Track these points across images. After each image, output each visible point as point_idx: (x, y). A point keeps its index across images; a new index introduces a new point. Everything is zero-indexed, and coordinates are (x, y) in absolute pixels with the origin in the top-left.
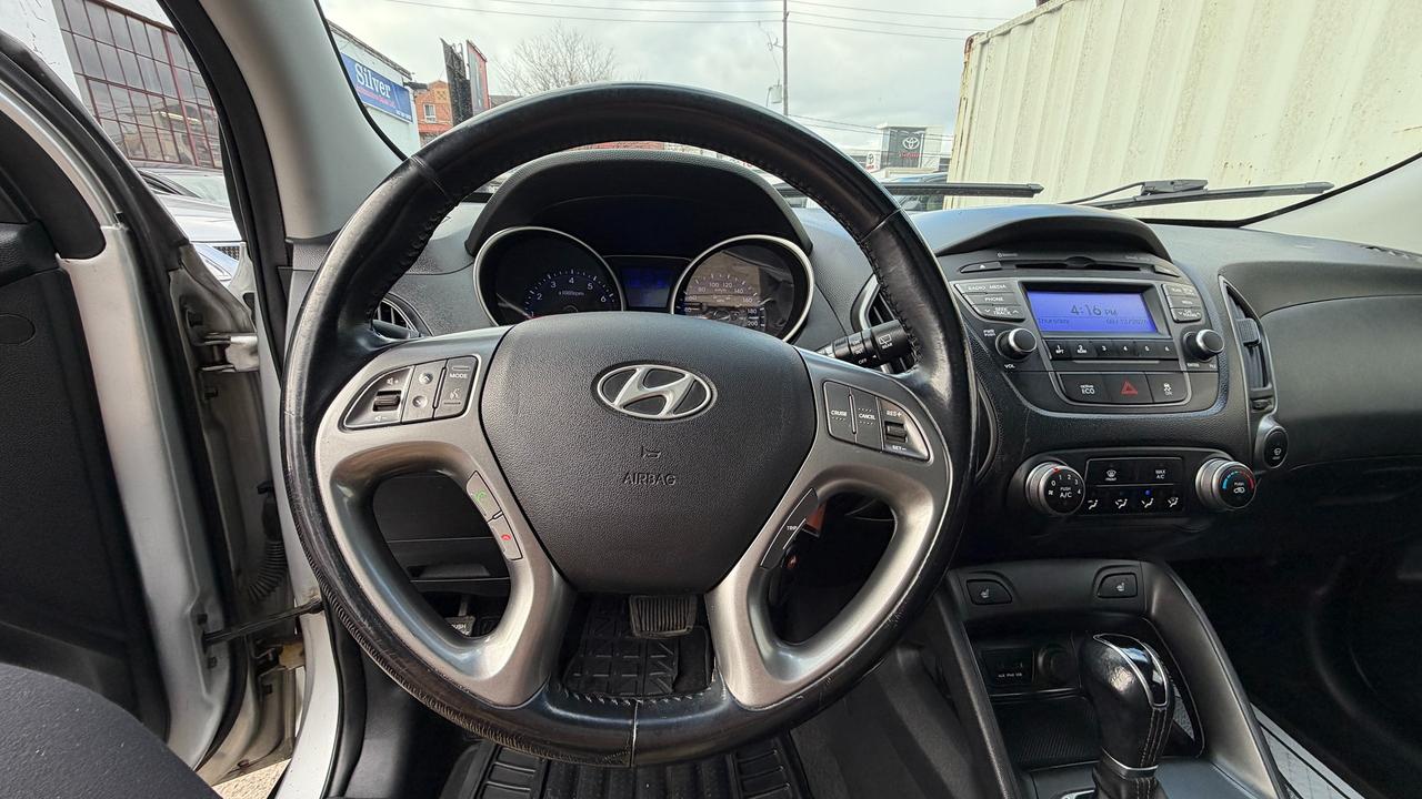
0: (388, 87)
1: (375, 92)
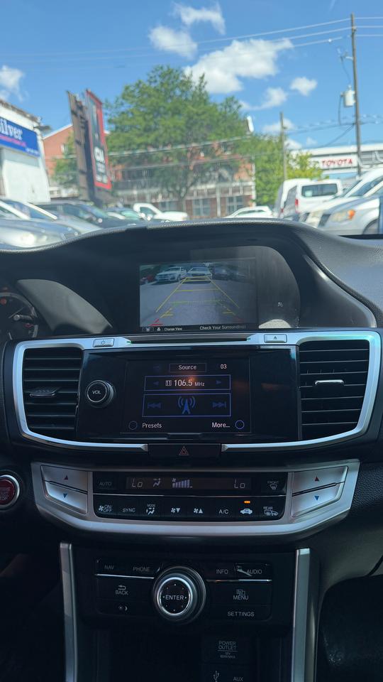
0: (20, 132)
1: (9, 136)
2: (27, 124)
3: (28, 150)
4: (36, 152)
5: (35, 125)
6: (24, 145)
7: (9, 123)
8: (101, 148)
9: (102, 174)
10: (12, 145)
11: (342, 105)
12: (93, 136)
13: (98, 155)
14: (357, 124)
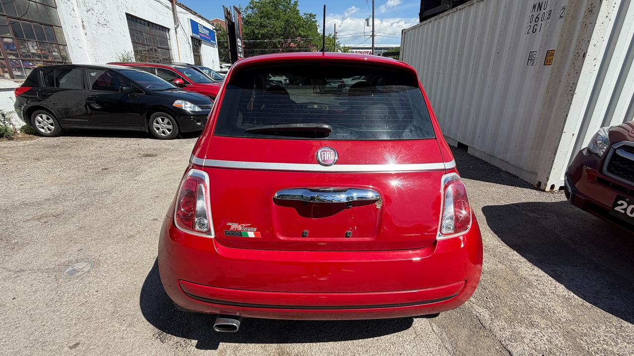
0: (208, 32)
1: (204, 34)
2: (210, 27)
3: (211, 41)
4: (215, 42)
5: (214, 28)
6: (210, 39)
7: (205, 27)
8: (240, 39)
9: (241, 53)
10: (206, 39)
11: (366, 25)
12: (237, 32)
13: (239, 43)
14: (373, 36)
